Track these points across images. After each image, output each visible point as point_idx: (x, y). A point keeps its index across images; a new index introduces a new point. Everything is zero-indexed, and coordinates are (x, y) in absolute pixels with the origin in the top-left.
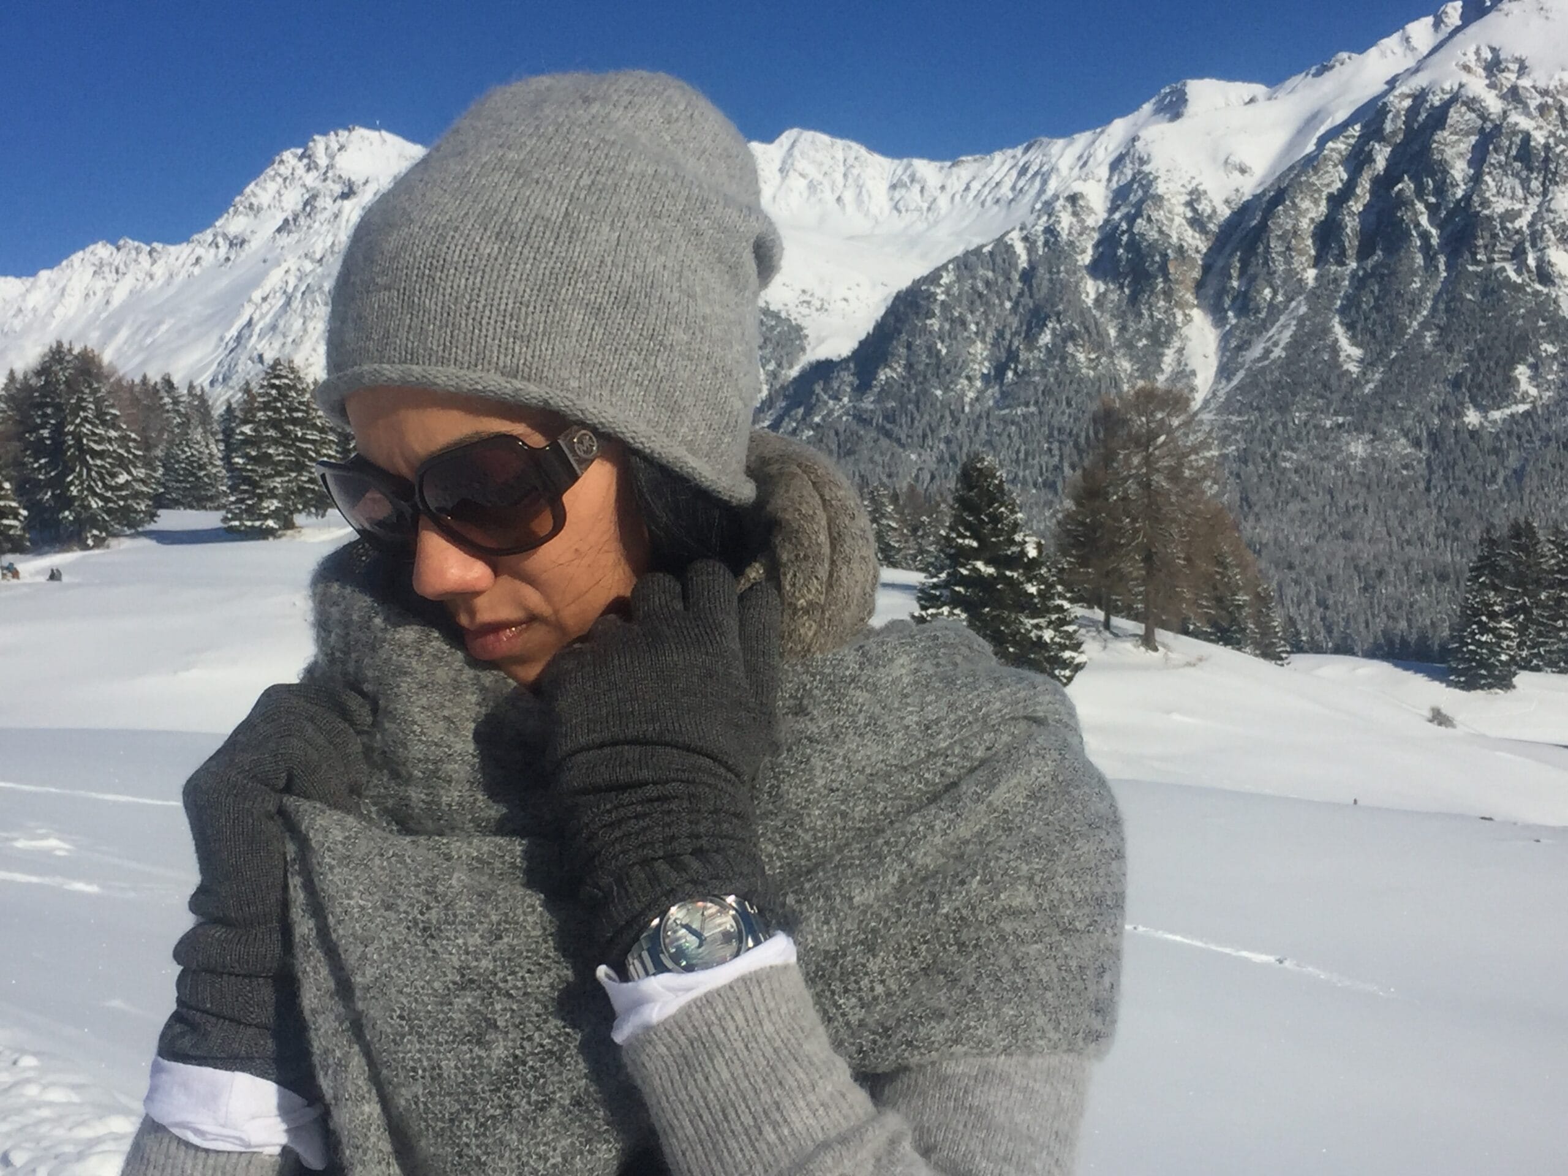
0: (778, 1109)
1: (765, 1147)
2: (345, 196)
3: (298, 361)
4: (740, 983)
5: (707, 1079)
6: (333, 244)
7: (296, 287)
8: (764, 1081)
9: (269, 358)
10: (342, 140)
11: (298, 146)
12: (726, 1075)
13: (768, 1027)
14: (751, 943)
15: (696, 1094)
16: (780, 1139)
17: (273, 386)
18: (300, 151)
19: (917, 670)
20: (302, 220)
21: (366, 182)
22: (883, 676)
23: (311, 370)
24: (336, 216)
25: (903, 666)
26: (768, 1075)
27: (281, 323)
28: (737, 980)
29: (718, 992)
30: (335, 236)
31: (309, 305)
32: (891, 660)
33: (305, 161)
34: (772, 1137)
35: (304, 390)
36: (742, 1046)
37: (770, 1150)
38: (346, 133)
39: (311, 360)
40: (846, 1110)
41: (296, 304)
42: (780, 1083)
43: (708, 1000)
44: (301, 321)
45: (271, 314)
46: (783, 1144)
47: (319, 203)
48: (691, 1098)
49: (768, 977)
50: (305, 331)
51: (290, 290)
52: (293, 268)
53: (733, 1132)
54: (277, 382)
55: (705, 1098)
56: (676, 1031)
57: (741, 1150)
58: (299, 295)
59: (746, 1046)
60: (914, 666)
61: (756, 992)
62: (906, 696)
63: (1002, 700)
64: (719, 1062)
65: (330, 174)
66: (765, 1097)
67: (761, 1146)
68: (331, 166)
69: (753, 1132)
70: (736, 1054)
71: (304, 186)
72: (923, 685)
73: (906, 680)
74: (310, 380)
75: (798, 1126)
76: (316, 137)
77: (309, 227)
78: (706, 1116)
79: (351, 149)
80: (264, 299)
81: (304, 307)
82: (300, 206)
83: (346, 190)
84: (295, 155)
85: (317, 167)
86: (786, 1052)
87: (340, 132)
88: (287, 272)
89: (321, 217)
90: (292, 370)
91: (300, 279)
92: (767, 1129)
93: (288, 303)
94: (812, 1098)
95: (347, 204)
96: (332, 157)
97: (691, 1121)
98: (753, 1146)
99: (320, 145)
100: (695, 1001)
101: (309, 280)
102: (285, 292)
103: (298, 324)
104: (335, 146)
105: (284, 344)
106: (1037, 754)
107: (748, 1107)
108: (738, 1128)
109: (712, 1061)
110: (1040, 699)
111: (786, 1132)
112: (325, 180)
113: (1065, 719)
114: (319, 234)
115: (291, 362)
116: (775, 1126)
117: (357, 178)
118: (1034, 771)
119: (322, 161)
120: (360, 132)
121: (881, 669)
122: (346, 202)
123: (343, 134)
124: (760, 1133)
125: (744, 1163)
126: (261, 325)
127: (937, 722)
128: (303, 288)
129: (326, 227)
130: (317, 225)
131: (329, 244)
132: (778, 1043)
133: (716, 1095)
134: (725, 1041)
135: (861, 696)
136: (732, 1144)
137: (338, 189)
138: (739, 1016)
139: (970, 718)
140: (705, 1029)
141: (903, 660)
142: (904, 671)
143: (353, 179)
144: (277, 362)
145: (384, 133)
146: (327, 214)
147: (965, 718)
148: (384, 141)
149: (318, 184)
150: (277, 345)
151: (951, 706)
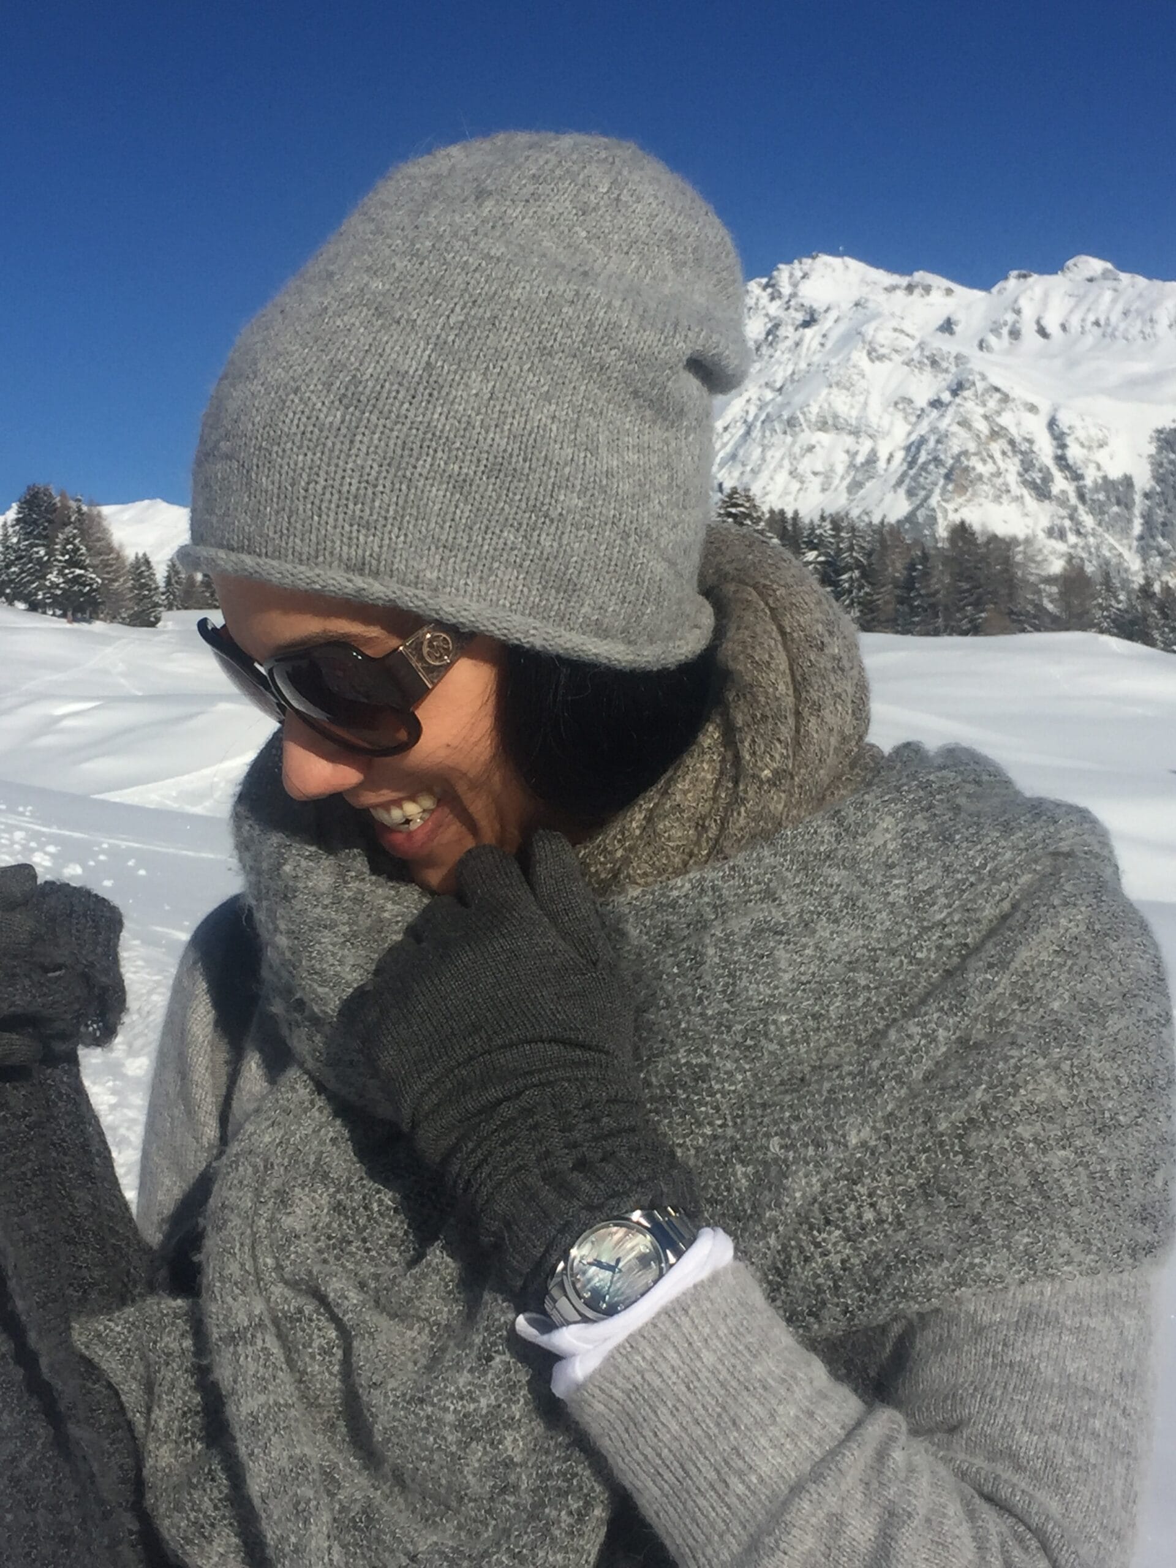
0: (739, 1455)
1: (734, 1500)
2: (806, 324)
3: (755, 490)
4: (663, 1317)
5: (656, 1435)
6: (793, 373)
7: (756, 417)
8: (718, 1425)
9: (728, 486)
10: (806, 267)
11: (763, 276)
12: (674, 1427)
13: (708, 1357)
14: (672, 1259)
15: (648, 1451)
16: (748, 1488)
17: (730, 515)
18: (764, 280)
19: (905, 831)
20: (764, 350)
21: (827, 310)
22: (864, 847)
23: (768, 498)
24: (797, 344)
25: (887, 830)
26: (719, 1415)
27: (741, 452)
28: (658, 1315)
29: (641, 1333)
30: (796, 364)
31: (768, 434)
32: (874, 826)
33: (769, 290)
34: (740, 1489)
35: (759, 519)
36: (684, 1389)
37: (742, 1501)
38: (809, 261)
39: (768, 488)
40: (817, 1432)
41: (756, 433)
42: (734, 1423)
43: (632, 1343)
44: (760, 450)
45: (731, 443)
46: (754, 1493)
47: (782, 332)
48: (646, 1457)
49: (696, 1301)
50: (763, 459)
51: (750, 418)
52: (754, 397)
53: (698, 1489)
54: (733, 510)
55: (659, 1455)
56: (606, 1385)
57: (714, 1509)
58: (759, 424)
59: (689, 1388)
60: (902, 826)
61: (685, 1321)
62: (892, 866)
63: (1014, 847)
64: (663, 1411)
65: (792, 303)
66: (722, 1445)
67: (732, 1500)
68: (793, 295)
69: (720, 1487)
70: (679, 1400)
71: (767, 315)
72: (911, 849)
73: (891, 846)
74: (765, 508)
75: (765, 1469)
76: (781, 266)
77: (771, 357)
78: (667, 1475)
79: (814, 276)
80: (726, 429)
81: (764, 436)
82: (763, 336)
83: (808, 318)
84: (759, 284)
85: (780, 296)
86: (734, 1383)
87: (805, 260)
88: (748, 401)
89: (783, 346)
90: (749, 499)
91: (761, 408)
92: (733, 1480)
93: (748, 433)
94: (774, 1431)
95: (809, 332)
96: (795, 285)
97: (654, 1482)
98: (723, 1501)
99: (784, 274)
100: (618, 1348)
101: (769, 409)
102: (745, 421)
103: (757, 452)
104: (798, 274)
105: (742, 473)
106: (1066, 904)
107: (706, 1458)
108: (704, 1486)
109: (655, 1413)
110: (1063, 834)
111: (754, 1479)
112: (788, 308)
113: (1096, 848)
114: (780, 363)
115: (747, 490)
116: (740, 1474)
117: (819, 306)
118: (1063, 922)
119: (786, 290)
120: (824, 259)
121: (861, 840)
122: (807, 331)
123: (807, 261)
124: (727, 1486)
125: (719, 1521)
126: (721, 454)
127: (929, 892)
128: (763, 417)
129: (787, 356)
130: (778, 354)
131: (789, 372)
132: (724, 1374)
133: (670, 1451)
134: (662, 1386)
135: (836, 875)
136: (701, 1501)
137: (800, 317)
138: (671, 1354)
139: (972, 879)
140: (639, 1377)
141: (888, 822)
142: (888, 836)
143: (815, 306)
144: (734, 491)
145: (847, 260)
146: (789, 343)
147: (964, 881)
148: (847, 267)
149: (782, 314)
150: (736, 474)
151: (947, 869)
